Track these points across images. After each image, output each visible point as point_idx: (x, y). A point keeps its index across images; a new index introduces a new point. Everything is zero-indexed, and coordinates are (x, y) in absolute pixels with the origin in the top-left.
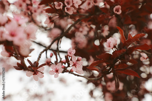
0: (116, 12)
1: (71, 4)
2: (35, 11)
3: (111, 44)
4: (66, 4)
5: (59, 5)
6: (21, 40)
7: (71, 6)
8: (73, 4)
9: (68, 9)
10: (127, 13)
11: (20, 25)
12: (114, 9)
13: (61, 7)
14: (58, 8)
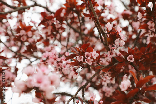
0: (130, 60)
1: (90, 57)
2: (64, 67)
3: (125, 85)
4: (86, 57)
5: (81, 58)
6: (45, 85)
7: (90, 58)
8: (92, 56)
9: (88, 61)
10: (139, 61)
11: (44, 74)
12: (128, 58)
13: (82, 60)
14: (79, 61)
